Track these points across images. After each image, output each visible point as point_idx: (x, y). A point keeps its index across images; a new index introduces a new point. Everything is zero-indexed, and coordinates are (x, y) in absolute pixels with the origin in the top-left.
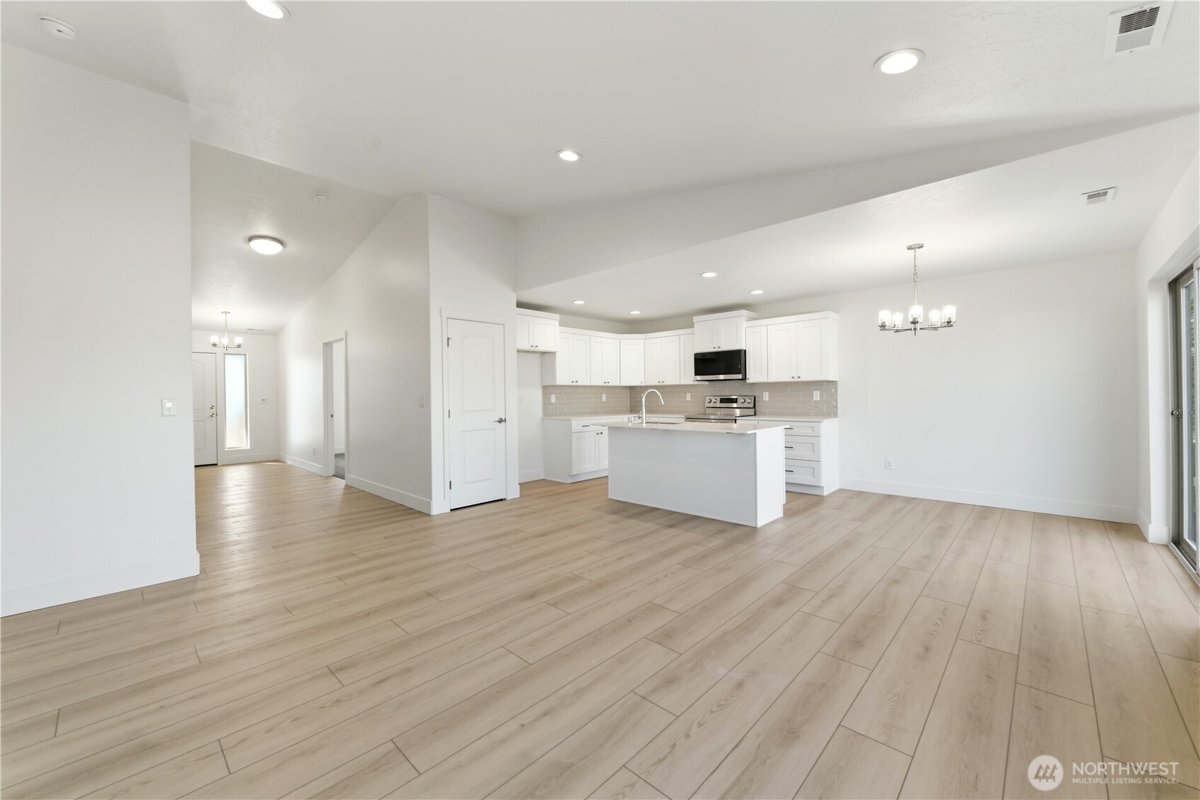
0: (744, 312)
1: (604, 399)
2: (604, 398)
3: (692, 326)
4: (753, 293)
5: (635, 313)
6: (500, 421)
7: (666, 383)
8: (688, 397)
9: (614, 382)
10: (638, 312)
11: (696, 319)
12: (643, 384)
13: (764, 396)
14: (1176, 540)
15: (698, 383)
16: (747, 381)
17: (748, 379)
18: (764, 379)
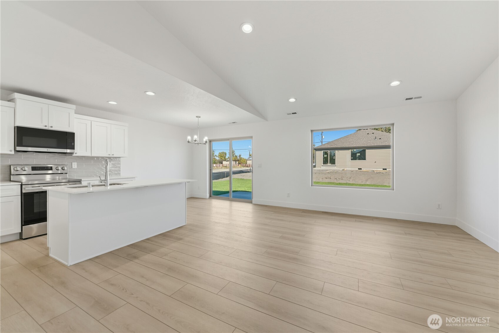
0: (74, 107)
11: (17, 95)
13: (73, 165)
14: (210, 196)
15: (13, 152)
16: (74, 155)
17: (76, 153)
18: (88, 154)
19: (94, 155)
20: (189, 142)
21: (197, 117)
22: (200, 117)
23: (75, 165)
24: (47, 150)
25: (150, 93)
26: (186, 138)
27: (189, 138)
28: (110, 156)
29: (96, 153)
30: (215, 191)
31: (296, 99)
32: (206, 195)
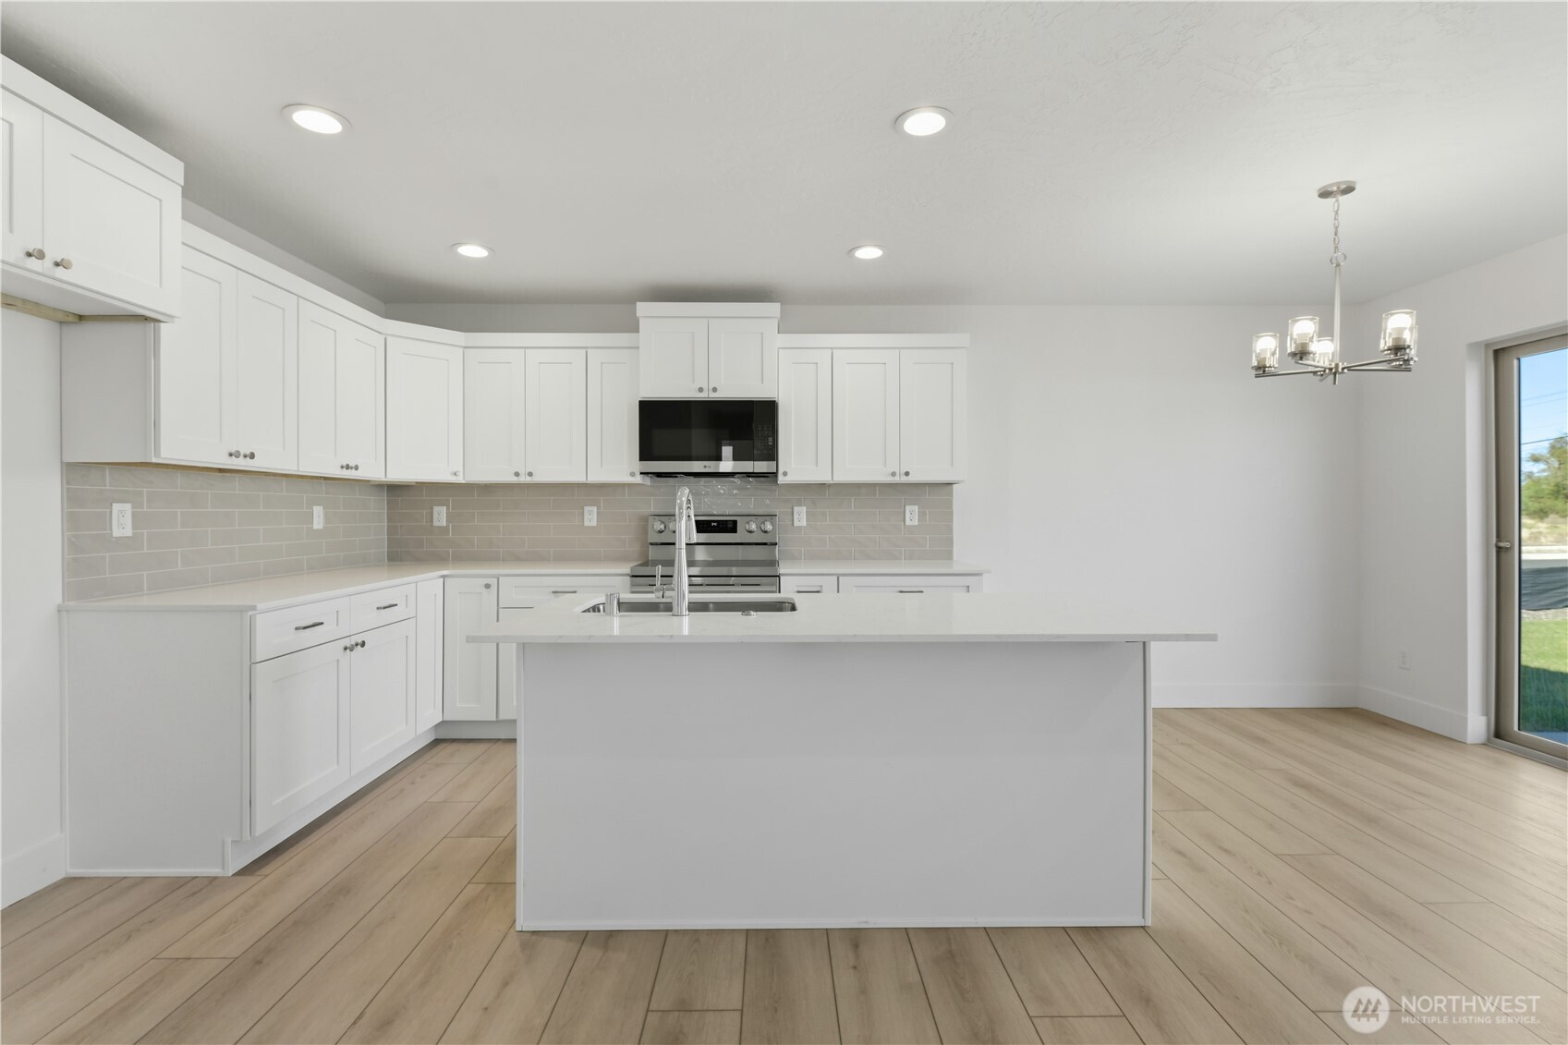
0: (773, 309)
1: (318, 523)
2: (318, 519)
3: (634, 327)
7: (537, 479)
8: (591, 517)
9: (372, 470)
11: (643, 308)
12: (460, 479)
13: (796, 516)
14: (1498, 731)
15: (638, 479)
16: (781, 479)
17: (785, 474)
18: (824, 477)
19: (840, 477)
20: (1262, 370)
21: (1325, 194)
22: (1349, 189)
23: (801, 516)
24: (705, 467)
26: (1250, 350)
27: (1266, 345)
28: (897, 479)
29: (847, 473)
32: (1466, 719)
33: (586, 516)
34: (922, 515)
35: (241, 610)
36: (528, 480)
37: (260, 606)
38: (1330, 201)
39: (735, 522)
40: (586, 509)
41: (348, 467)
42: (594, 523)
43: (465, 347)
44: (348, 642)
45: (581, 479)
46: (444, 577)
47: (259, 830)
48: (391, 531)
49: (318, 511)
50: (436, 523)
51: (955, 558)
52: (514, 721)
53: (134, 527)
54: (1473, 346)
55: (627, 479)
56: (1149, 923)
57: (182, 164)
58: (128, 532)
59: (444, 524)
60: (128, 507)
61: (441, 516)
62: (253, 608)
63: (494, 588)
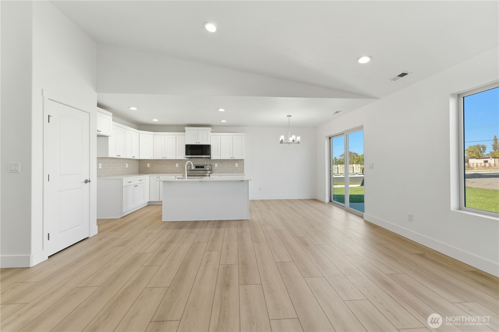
0: (210, 129)
1: (127, 167)
3: (184, 131)
4: (222, 121)
5: (155, 120)
6: (86, 182)
7: (167, 158)
9: (137, 157)
10: (157, 120)
11: (186, 128)
12: (152, 159)
14: (330, 201)
15: (185, 159)
16: (211, 159)
17: (212, 158)
18: (219, 158)
19: (222, 158)
21: (288, 116)
22: (291, 116)
23: (216, 165)
24: (198, 156)
25: (221, 110)
28: (232, 159)
30: (335, 195)
31: (370, 57)
32: (325, 199)
33: (176, 165)
34: (238, 165)
35: (121, 179)
36: (165, 159)
37: (124, 178)
38: (288, 117)
39: (204, 166)
40: (176, 164)
41: (133, 157)
42: (178, 166)
43: (154, 135)
44: (135, 185)
45: (175, 158)
46: (150, 176)
47: (123, 212)
48: (139, 168)
49: (127, 164)
50: (148, 167)
51: (244, 172)
52: (162, 201)
53: (102, 167)
54: (327, 137)
55: (183, 158)
56: (249, 219)
57: (112, 113)
58: (101, 168)
59: (149, 167)
60: (101, 164)
61: (148, 165)
62: (123, 179)
63: (159, 178)
